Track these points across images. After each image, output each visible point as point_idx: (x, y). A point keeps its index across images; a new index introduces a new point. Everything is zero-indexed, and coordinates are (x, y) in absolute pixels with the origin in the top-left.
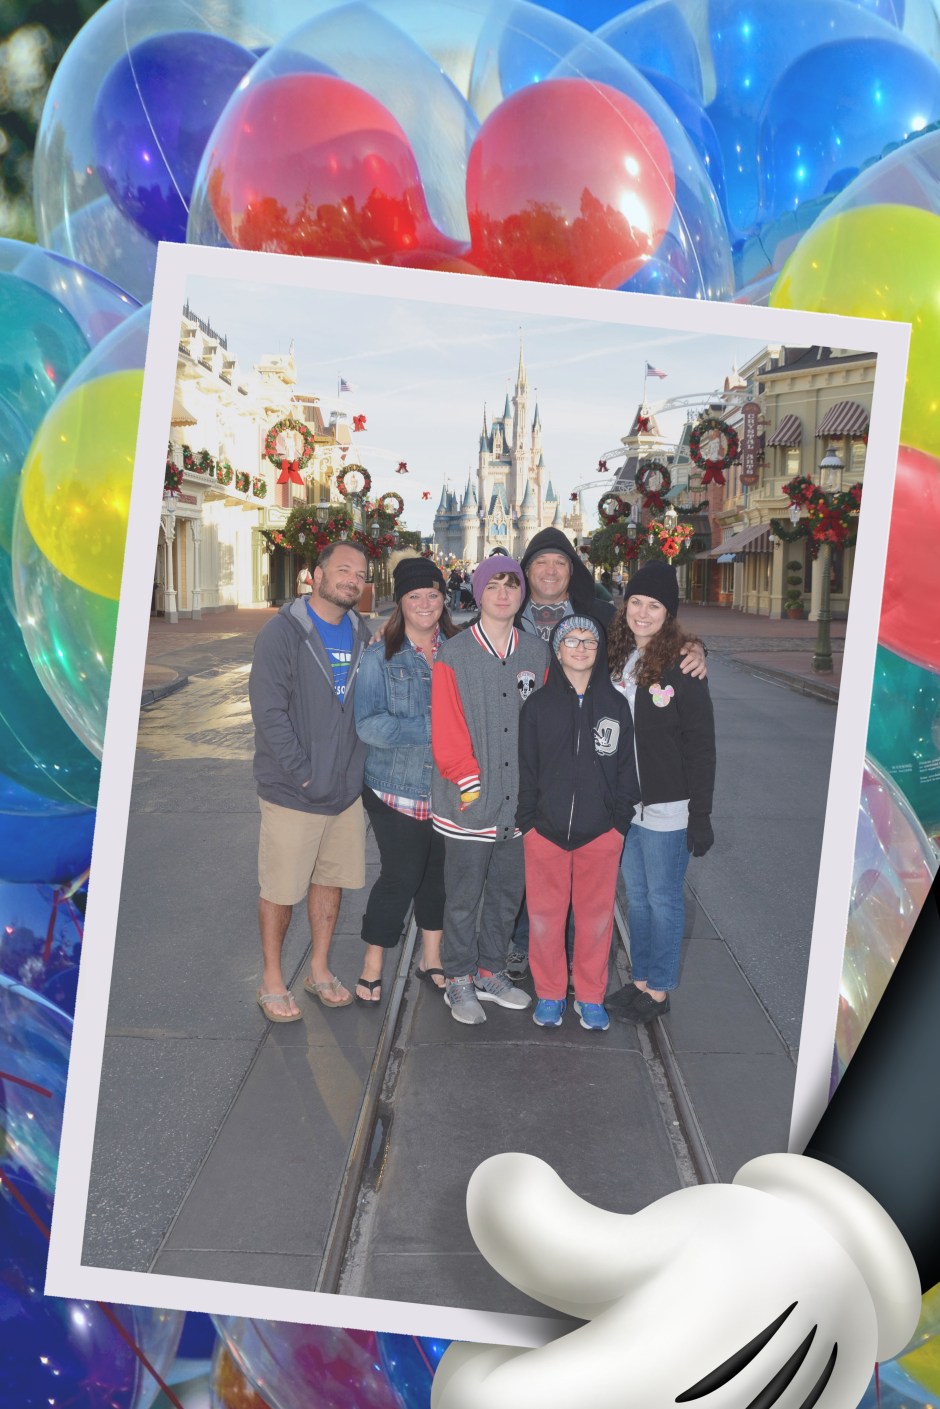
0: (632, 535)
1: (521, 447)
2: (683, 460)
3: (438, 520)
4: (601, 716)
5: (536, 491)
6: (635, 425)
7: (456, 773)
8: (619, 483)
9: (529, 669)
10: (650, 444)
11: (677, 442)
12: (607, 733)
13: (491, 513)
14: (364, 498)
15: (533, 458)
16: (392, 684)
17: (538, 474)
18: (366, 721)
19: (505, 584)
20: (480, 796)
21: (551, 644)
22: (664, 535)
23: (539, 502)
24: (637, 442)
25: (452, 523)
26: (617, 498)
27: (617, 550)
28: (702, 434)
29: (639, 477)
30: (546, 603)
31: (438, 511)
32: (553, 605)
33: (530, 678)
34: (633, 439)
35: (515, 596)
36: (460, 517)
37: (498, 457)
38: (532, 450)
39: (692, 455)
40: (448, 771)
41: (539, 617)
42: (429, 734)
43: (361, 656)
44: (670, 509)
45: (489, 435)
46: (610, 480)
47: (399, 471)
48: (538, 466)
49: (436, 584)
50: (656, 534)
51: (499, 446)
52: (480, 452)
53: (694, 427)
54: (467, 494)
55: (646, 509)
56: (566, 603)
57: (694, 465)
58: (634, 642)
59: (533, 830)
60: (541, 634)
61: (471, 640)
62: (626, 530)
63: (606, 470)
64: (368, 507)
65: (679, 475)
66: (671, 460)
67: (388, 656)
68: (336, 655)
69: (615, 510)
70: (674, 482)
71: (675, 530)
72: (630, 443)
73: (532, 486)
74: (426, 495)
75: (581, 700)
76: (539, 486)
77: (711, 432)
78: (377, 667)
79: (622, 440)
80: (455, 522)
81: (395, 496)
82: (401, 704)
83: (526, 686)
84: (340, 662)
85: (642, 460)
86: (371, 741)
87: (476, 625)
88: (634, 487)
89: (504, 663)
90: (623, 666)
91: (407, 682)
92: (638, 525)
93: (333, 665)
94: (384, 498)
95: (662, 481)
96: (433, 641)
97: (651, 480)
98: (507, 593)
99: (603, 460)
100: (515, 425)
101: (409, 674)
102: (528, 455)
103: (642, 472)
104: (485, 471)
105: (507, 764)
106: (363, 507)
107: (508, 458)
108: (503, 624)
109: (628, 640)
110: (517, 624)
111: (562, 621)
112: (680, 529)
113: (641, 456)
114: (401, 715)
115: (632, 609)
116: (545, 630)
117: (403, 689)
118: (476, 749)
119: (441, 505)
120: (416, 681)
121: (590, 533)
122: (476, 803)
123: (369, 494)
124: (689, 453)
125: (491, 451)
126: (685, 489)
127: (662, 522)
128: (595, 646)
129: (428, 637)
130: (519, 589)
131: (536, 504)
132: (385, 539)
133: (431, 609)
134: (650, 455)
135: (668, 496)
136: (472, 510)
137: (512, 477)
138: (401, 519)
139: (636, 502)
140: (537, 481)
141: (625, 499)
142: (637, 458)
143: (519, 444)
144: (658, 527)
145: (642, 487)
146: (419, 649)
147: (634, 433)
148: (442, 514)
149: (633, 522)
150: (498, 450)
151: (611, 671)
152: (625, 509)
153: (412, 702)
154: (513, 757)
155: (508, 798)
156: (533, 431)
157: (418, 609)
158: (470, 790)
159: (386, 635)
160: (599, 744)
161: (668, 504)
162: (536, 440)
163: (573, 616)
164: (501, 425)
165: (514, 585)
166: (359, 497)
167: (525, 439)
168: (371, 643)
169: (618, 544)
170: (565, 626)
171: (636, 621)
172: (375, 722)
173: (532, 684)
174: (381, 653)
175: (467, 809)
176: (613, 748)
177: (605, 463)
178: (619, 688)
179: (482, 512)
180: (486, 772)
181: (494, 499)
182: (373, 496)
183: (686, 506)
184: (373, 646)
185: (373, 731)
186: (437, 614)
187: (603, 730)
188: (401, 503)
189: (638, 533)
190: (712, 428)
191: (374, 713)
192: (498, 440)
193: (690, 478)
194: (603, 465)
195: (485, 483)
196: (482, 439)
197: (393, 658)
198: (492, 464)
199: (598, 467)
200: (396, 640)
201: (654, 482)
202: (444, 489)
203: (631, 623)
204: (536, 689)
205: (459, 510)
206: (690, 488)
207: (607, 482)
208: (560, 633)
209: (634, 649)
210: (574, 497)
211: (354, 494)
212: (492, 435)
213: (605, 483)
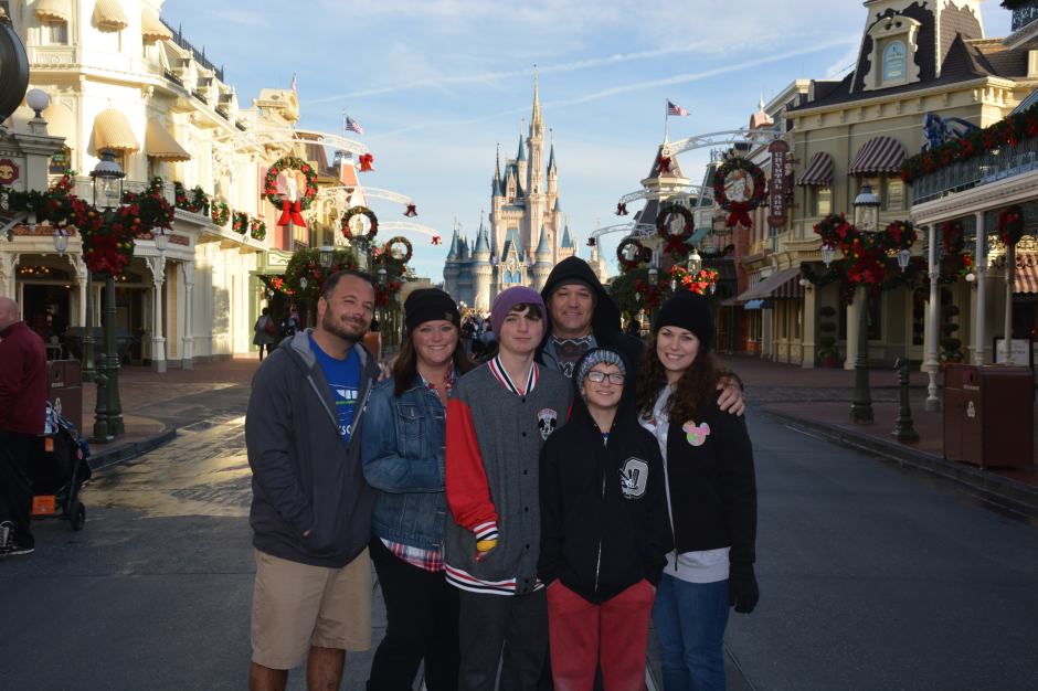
0: (653, 281)
1: (536, 191)
2: (706, 202)
3: (448, 267)
4: (627, 457)
5: (552, 236)
6: (655, 166)
7: (472, 519)
8: (639, 227)
9: (551, 406)
10: (672, 186)
11: (700, 184)
12: (635, 475)
13: (504, 259)
14: (371, 242)
15: (548, 203)
16: (402, 423)
17: (554, 219)
18: (375, 464)
19: (526, 316)
20: (498, 544)
21: (574, 380)
22: (687, 280)
23: (555, 248)
24: (657, 184)
25: (463, 269)
26: (637, 243)
27: (638, 297)
28: (726, 174)
29: (660, 221)
30: (569, 337)
31: (449, 257)
32: (576, 340)
33: (551, 417)
34: (653, 181)
35: (535, 329)
36: (473, 263)
37: (512, 201)
38: (547, 193)
39: (716, 197)
40: (464, 517)
41: (562, 351)
42: (441, 476)
43: (369, 394)
44: (693, 253)
45: (502, 178)
46: (630, 224)
47: (407, 214)
48: (554, 211)
49: (449, 316)
50: (678, 279)
51: (512, 190)
52: (493, 196)
53: (718, 166)
54: (479, 239)
55: (667, 254)
56: (590, 337)
57: (718, 206)
58: (665, 378)
59: (557, 581)
60: (563, 371)
61: (490, 376)
62: (647, 275)
63: (626, 213)
64: (374, 252)
65: (703, 218)
66: (693, 202)
67: (398, 394)
68: (341, 393)
69: (635, 256)
70: (697, 225)
71: (699, 275)
72: (651, 185)
73: (548, 231)
74: (435, 239)
75: (606, 439)
76: (555, 231)
77: (736, 172)
78: (386, 404)
79: (642, 182)
80: (467, 269)
81: (403, 240)
82: (413, 445)
83: (548, 425)
84: (344, 399)
85: (664, 202)
86: (380, 485)
87: (494, 360)
88: (655, 231)
89: (524, 401)
90: (653, 404)
91: (418, 422)
92: (660, 270)
93: (337, 403)
94: (391, 242)
95: (684, 224)
96: (447, 378)
97: (673, 223)
98: (527, 325)
99: (622, 203)
100: (530, 167)
101: (421, 413)
102: (543, 199)
103: (663, 215)
104: (499, 215)
105: (526, 509)
106: (369, 251)
107: (522, 202)
108: (523, 358)
109: (658, 374)
110: (538, 359)
111: (587, 354)
112: (704, 274)
113: (662, 198)
114: (412, 456)
115: (663, 341)
116: (568, 366)
117: (415, 429)
118: (494, 494)
119: (452, 251)
120: (428, 421)
121: (609, 280)
122: (492, 552)
123: (375, 238)
124: (713, 194)
125: (504, 195)
126: (709, 233)
127: (686, 267)
128: (620, 381)
129: (441, 373)
130: (540, 322)
131: (552, 250)
132: (392, 286)
133: (443, 342)
134: (672, 198)
135: (691, 240)
136: (485, 257)
137: (526, 221)
138: (410, 264)
139: (656, 246)
140: (553, 226)
141: (645, 244)
142: (657, 201)
143: (533, 187)
144: (681, 272)
145: (663, 231)
146: (431, 386)
147: (654, 174)
148: (453, 259)
149: (654, 267)
150: (511, 194)
151: (640, 408)
152: (645, 254)
153: (424, 442)
154: (533, 501)
155: (528, 547)
156: (548, 174)
157: (430, 343)
158: (487, 537)
159: (395, 371)
160: (625, 486)
161: (690, 249)
162: (552, 183)
163: (599, 349)
164: (515, 168)
165: (536, 317)
166: (365, 241)
167: (540, 184)
168: (380, 379)
169: (638, 290)
170: (590, 359)
171: (667, 354)
172: (384, 464)
173: (553, 422)
174: (390, 389)
175: (483, 559)
176: (641, 490)
177: (624, 205)
178: (649, 427)
179: (495, 259)
180: (504, 518)
181: (507, 244)
182: (380, 240)
183: (710, 250)
184: (382, 383)
185: (384, 472)
186: (450, 348)
187: (630, 472)
188: (409, 247)
189: (659, 279)
190: (737, 168)
191: (382, 456)
192: (511, 183)
193: (714, 221)
194: (622, 209)
195: (498, 228)
196: (494, 182)
197: (404, 396)
198: (505, 208)
199: (616, 210)
200: (406, 377)
201: (677, 226)
202: (455, 235)
203: (662, 356)
204: (557, 427)
205: (470, 256)
206: (714, 232)
207: (626, 226)
208: (584, 367)
209: (666, 384)
210: (592, 242)
211: (360, 238)
212: (505, 178)
213: (624, 227)
